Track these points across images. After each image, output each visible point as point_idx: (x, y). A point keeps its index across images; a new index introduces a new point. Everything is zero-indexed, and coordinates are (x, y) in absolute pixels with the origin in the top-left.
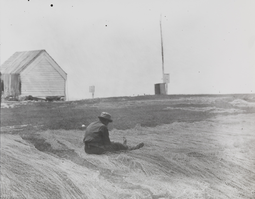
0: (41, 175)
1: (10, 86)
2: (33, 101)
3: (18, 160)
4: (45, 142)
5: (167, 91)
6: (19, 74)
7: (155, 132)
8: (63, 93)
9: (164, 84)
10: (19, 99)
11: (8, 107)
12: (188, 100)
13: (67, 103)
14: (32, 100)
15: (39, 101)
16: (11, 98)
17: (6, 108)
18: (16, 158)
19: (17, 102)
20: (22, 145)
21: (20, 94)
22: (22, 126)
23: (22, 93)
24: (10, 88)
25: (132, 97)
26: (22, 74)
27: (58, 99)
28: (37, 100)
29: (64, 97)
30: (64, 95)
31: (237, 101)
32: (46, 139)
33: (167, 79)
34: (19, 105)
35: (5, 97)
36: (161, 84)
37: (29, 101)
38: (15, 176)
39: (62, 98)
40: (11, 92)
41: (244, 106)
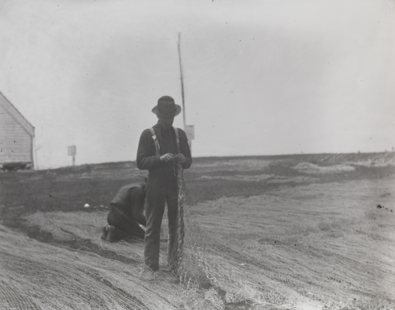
3: (14, 256)
7: (198, 213)
8: (29, 157)
12: (227, 165)
27: (22, 166)
29: (30, 164)
30: (30, 161)
31: (304, 166)
33: (191, 134)
38: (24, 277)
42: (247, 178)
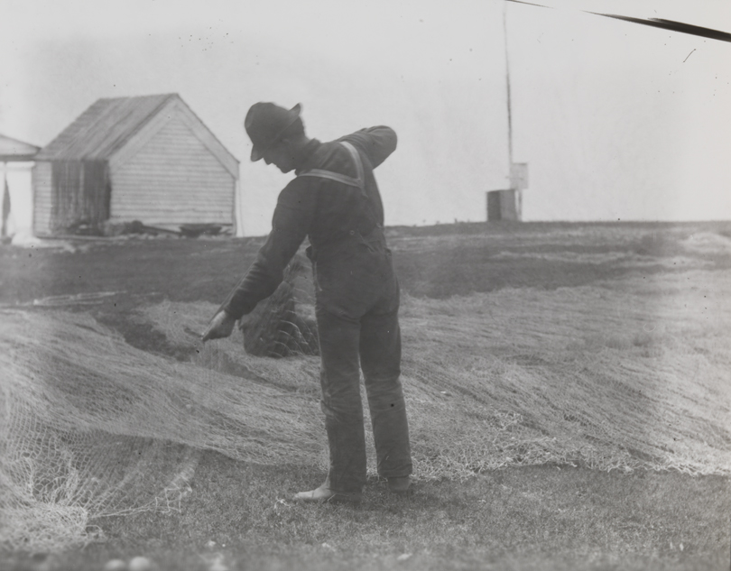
0: (128, 396)
1: (81, 194)
2: (144, 237)
3: (77, 366)
4: (152, 330)
5: (520, 212)
6: (106, 162)
7: (444, 311)
8: (229, 215)
9: (512, 191)
10: (107, 230)
11: (72, 250)
12: (569, 236)
13: (237, 241)
14: (142, 233)
15: (161, 236)
16: (83, 227)
17: (68, 253)
18: (74, 362)
19: (101, 238)
20: (92, 335)
21: (108, 215)
22: (102, 294)
23: (114, 213)
24: (81, 201)
25: (419, 228)
26: (116, 161)
27: (214, 230)
28: (155, 234)
29: (230, 227)
30: (230, 221)
31: (702, 239)
32: (156, 324)
33: (522, 179)
34: (105, 246)
35: (68, 225)
36: (503, 191)
37: (132, 235)
38: (67, 397)
39: (224, 229)
40: (83, 212)
41: (716, 251)
42: (581, 259)
